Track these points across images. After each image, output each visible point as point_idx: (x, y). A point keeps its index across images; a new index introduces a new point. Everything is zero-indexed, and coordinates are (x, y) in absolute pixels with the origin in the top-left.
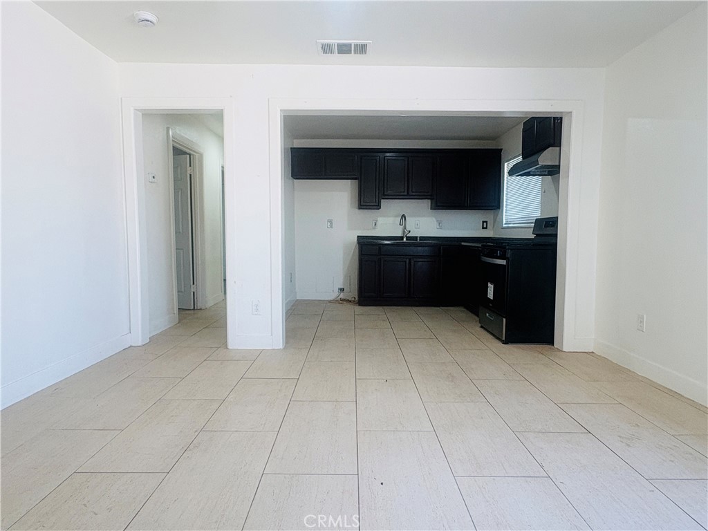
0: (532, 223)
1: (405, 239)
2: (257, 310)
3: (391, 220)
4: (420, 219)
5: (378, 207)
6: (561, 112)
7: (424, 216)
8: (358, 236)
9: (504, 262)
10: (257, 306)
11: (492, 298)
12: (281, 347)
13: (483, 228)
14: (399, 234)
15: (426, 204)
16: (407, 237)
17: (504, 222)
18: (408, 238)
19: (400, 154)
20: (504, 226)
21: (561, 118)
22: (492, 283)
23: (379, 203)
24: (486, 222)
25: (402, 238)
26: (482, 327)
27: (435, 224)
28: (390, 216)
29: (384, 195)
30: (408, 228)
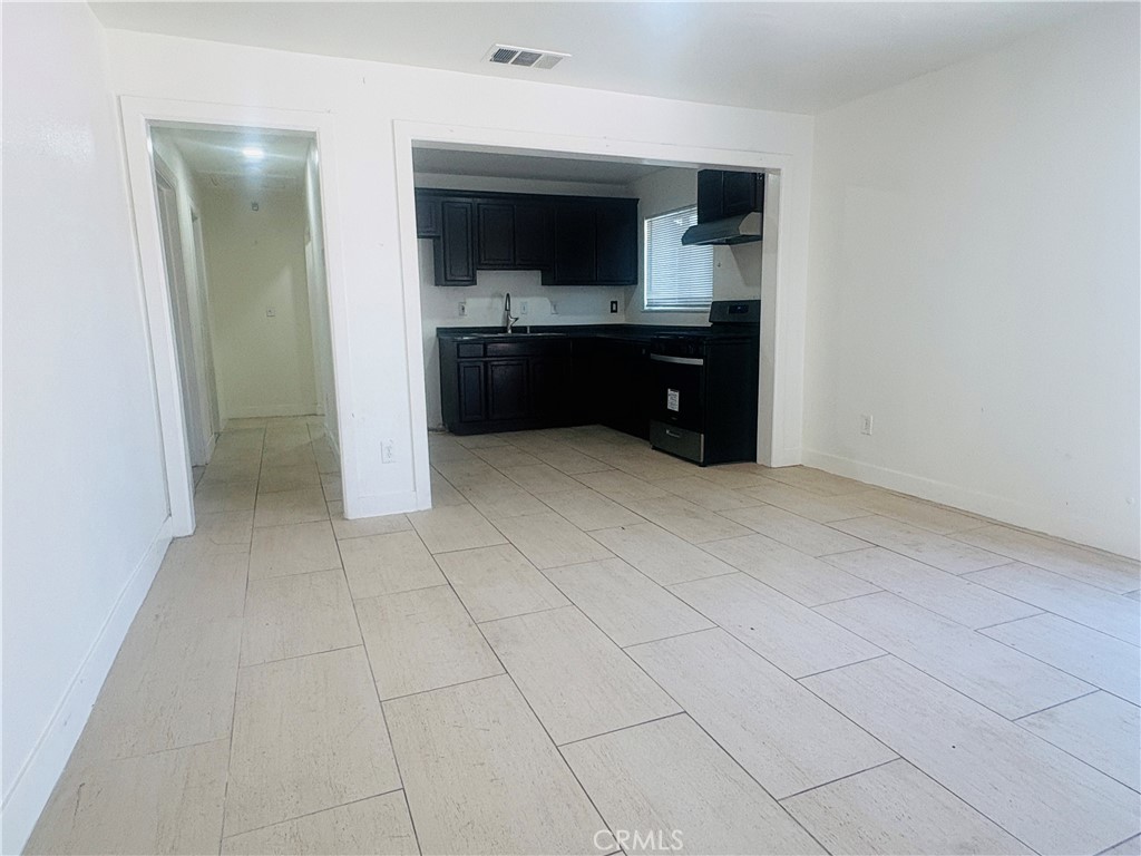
0: (707, 306)
1: (510, 331)
2: (389, 455)
3: (486, 301)
4: (528, 300)
5: (473, 282)
6: (764, 169)
7: (532, 295)
8: (438, 329)
9: (700, 362)
10: (389, 449)
11: (677, 410)
12: (430, 506)
13: (612, 311)
14: (499, 324)
15: (536, 276)
16: (512, 328)
17: (646, 303)
18: (515, 329)
19: (491, 201)
20: (646, 308)
21: (763, 175)
22: (674, 389)
23: (474, 276)
24: (616, 303)
25: (504, 330)
26: (654, 448)
27: (549, 308)
28: (483, 296)
29: (480, 264)
30: (513, 314)
